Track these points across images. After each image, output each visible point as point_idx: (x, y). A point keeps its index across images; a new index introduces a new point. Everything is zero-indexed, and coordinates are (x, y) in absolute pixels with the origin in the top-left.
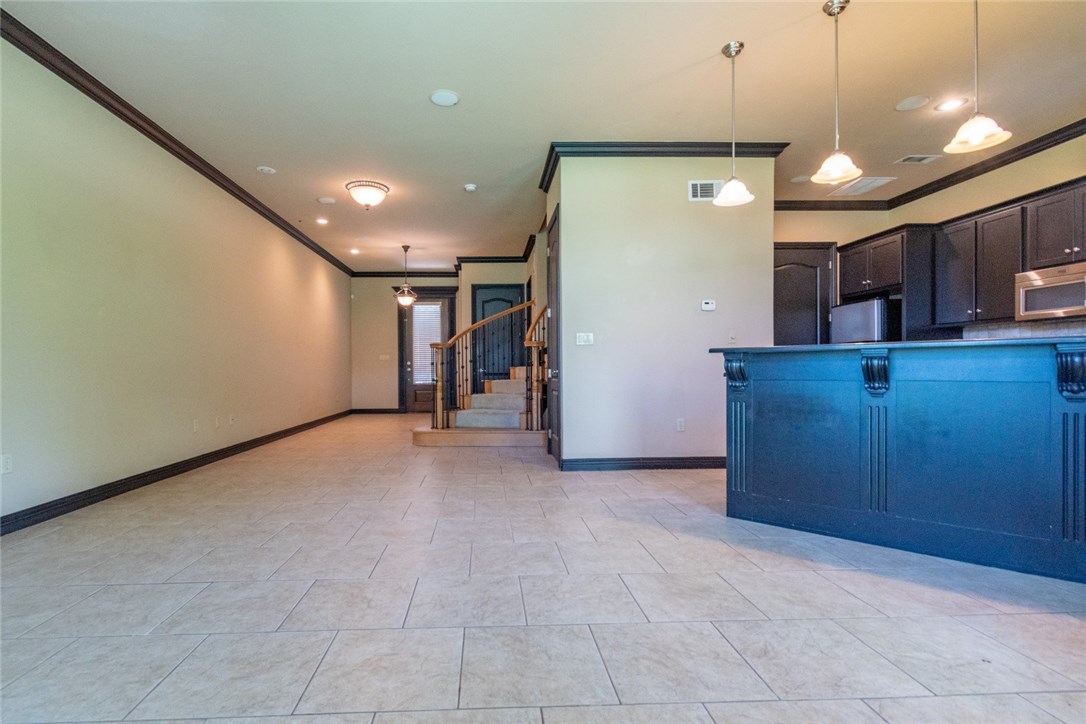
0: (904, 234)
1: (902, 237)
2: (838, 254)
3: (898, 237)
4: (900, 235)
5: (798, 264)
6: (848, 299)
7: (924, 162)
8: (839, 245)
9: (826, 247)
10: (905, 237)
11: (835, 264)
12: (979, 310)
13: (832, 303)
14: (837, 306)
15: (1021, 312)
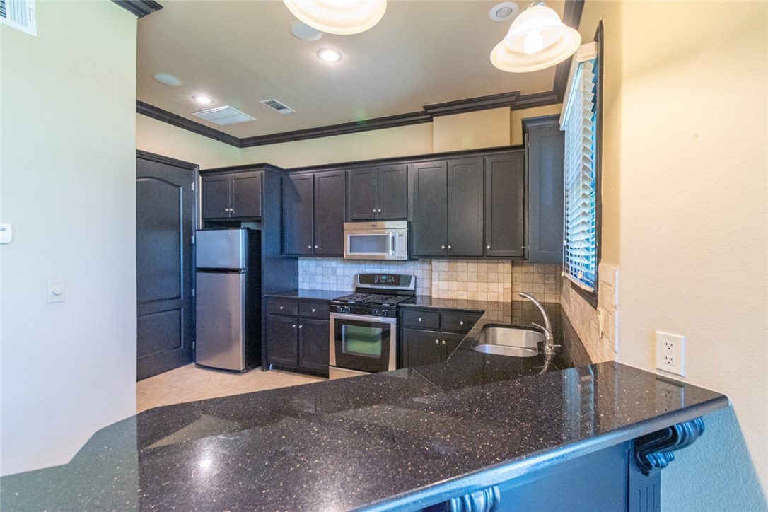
0: (264, 172)
1: (262, 173)
2: (201, 178)
3: (258, 173)
4: (260, 172)
5: (159, 179)
6: (210, 224)
7: (282, 111)
8: (201, 169)
9: (190, 167)
10: (264, 175)
11: (197, 186)
12: (316, 247)
13: (194, 227)
14: (199, 230)
15: (347, 253)
